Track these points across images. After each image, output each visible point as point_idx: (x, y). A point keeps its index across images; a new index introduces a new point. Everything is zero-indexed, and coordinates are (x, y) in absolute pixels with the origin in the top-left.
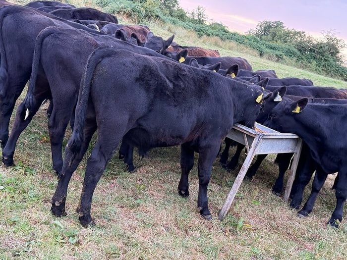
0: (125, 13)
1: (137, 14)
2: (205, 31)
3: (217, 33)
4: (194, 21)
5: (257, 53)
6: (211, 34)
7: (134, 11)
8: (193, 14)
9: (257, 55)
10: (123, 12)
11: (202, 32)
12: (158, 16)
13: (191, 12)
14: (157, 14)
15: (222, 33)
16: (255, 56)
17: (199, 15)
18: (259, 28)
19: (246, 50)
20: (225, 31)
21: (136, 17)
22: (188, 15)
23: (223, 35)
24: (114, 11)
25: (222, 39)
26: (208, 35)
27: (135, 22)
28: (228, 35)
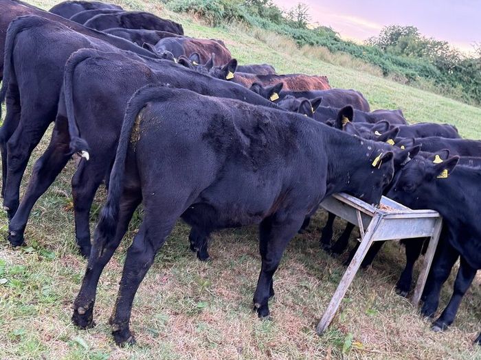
0: (196, 11)
1: (213, 12)
2: (306, 38)
3: (325, 42)
4: (292, 25)
5: (379, 71)
6: (315, 42)
7: (208, 9)
8: (291, 14)
9: (379, 74)
10: (193, 10)
11: (303, 40)
12: (242, 17)
13: (288, 11)
14: (241, 13)
15: (331, 43)
16: (377, 75)
17: (300, 15)
18: (383, 35)
19: (364, 66)
20: (335, 39)
21: (211, 17)
22: (284, 15)
23: (332, 44)
24: (181, 9)
25: (330, 50)
26: (312, 44)
27: (210, 23)
28: (339, 44)
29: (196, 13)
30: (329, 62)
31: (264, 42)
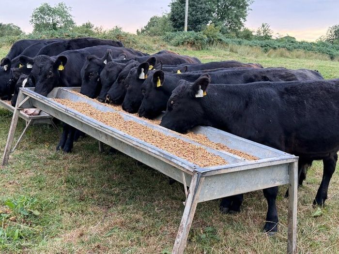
0: (188, 42)
1: (200, 41)
2: (271, 46)
3: (284, 45)
4: (260, 38)
5: (327, 57)
6: (277, 47)
7: (196, 40)
8: (259, 32)
9: (328, 59)
10: (186, 43)
11: (268, 47)
12: (220, 40)
13: (256, 31)
14: (219, 38)
16: (326, 60)
17: (265, 31)
18: (329, 33)
19: (315, 55)
20: (292, 42)
21: (199, 44)
22: (254, 34)
23: (290, 45)
24: (178, 43)
25: (288, 49)
26: (275, 48)
27: (199, 49)
28: (295, 44)
29: (189, 44)
30: (287, 57)
31: (236, 52)
